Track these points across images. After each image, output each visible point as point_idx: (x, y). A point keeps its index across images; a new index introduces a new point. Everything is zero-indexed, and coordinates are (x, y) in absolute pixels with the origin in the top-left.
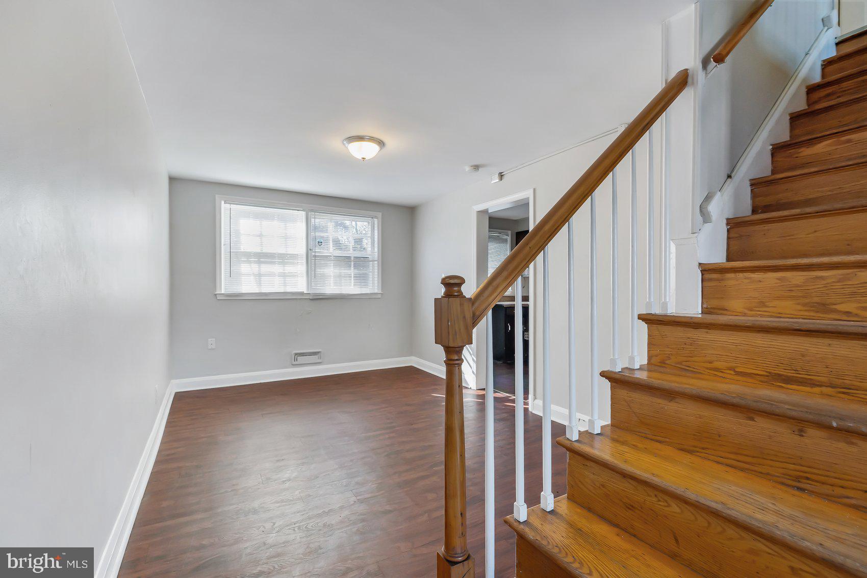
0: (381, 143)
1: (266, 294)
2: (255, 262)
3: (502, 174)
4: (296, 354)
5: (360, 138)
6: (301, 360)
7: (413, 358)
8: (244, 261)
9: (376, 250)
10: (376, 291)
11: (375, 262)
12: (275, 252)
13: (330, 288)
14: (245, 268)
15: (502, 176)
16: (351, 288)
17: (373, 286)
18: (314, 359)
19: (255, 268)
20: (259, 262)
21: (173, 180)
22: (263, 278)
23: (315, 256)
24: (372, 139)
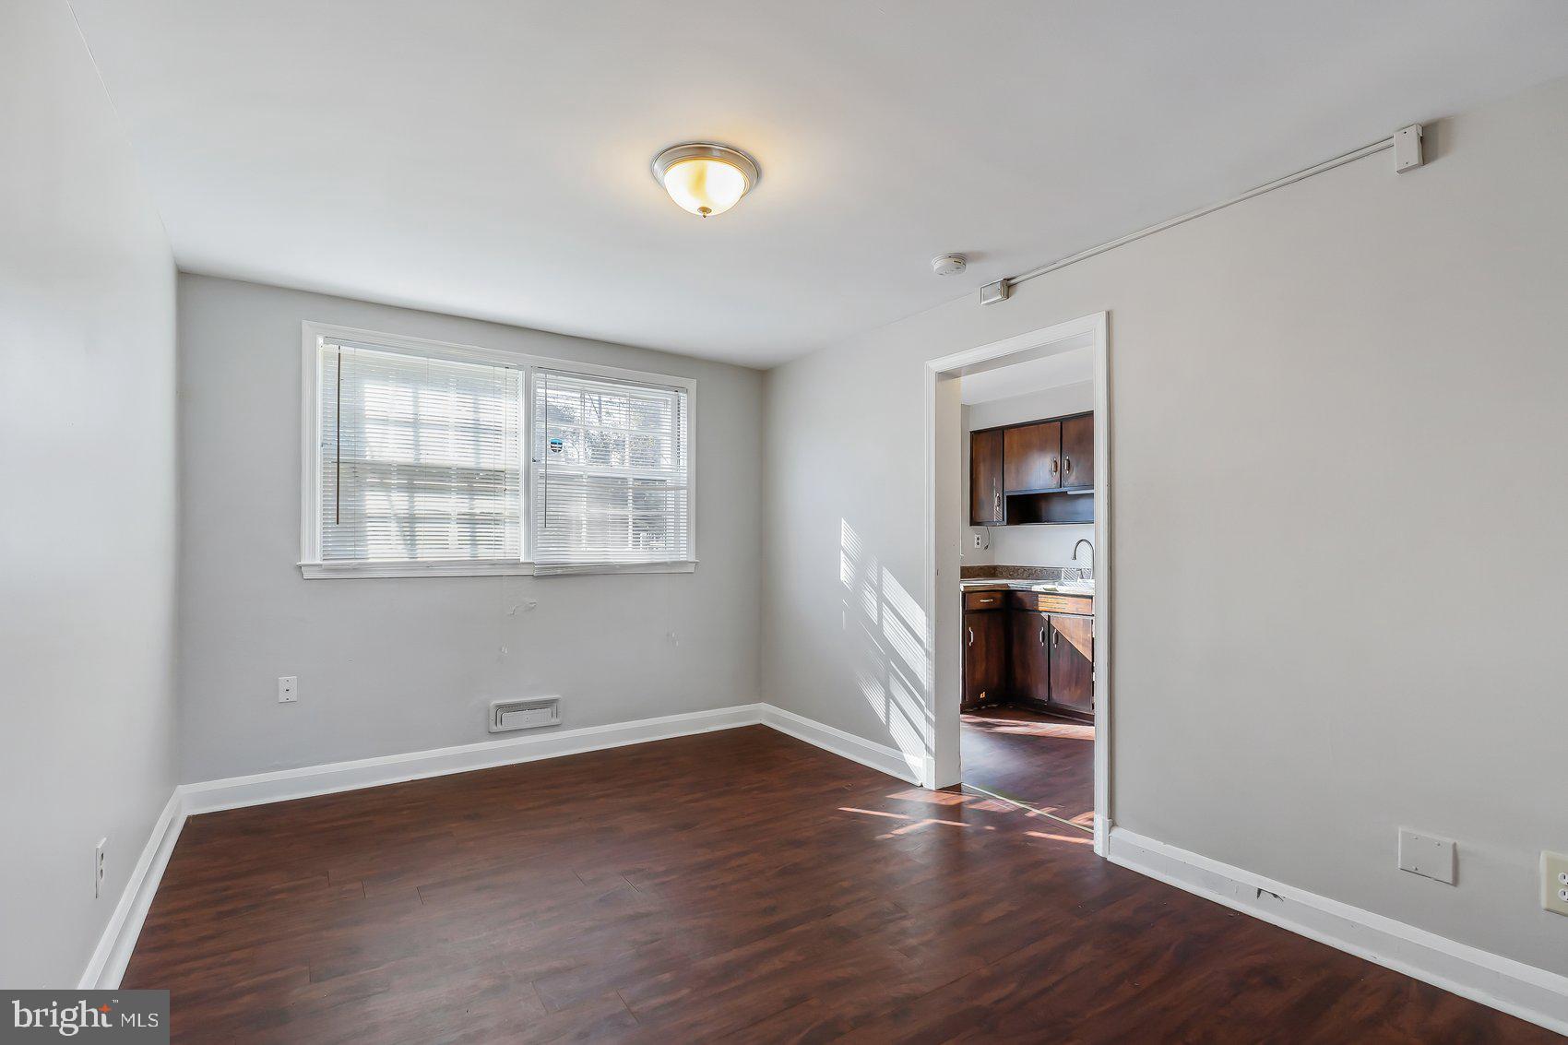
0: (752, 168)
1: (429, 566)
2: (400, 488)
3: (1012, 282)
4: (499, 707)
5: (701, 150)
6: (511, 720)
7: (764, 706)
8: (373, 485)
9: (683, 463)
10: (683, 558)
11: (682, 492)
12: (447, 463)
13: (582, 552)
14: (374, 502)
15: (1010, 287)
16: (626, 551)
17: (677, 546)
18: (542, 717)
19: (399, 501)
20: (411, 489)
21: (186, 277)
22: (419, 527)
23: (546, 477)
24: (732, 155)
